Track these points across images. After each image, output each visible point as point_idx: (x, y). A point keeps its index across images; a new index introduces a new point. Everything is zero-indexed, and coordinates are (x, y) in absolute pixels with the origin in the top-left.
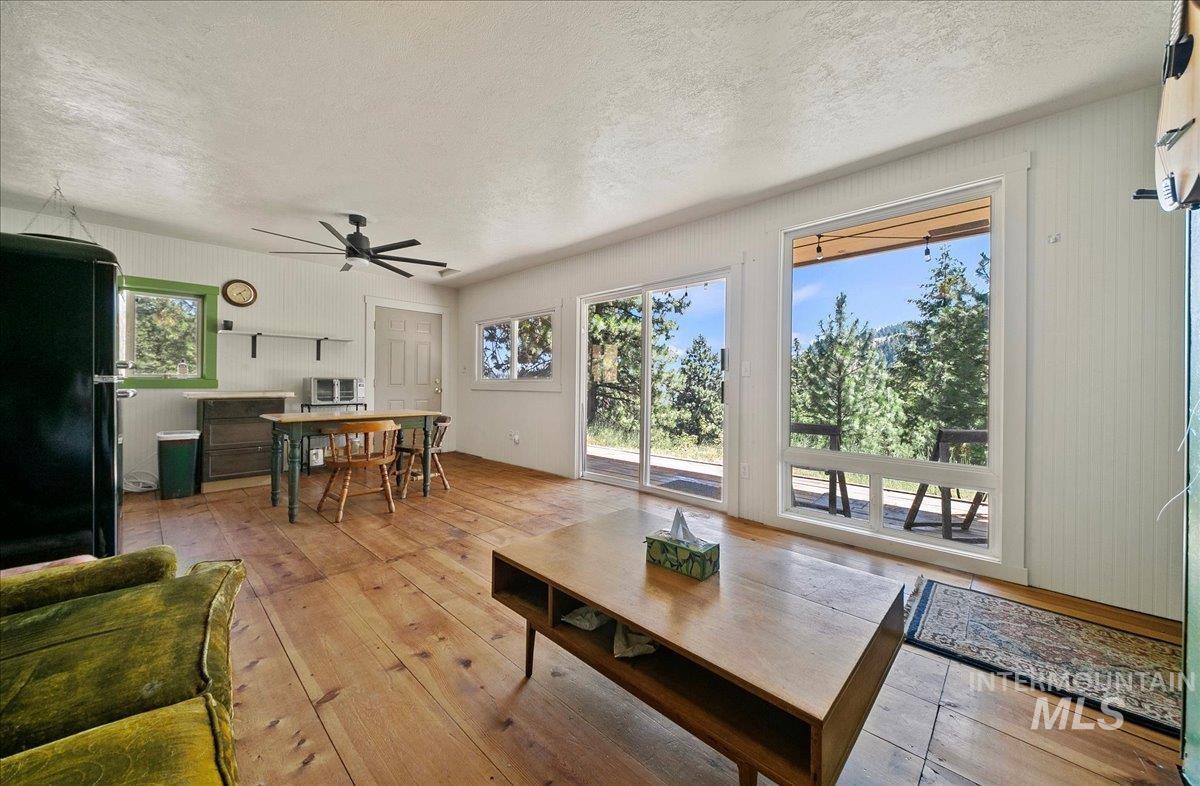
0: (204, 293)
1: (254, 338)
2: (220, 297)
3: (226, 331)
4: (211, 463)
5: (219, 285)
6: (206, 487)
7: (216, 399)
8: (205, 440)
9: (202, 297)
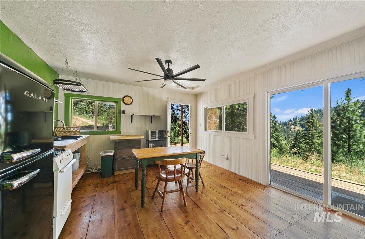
0: (117, 101)
1: (132, 116)
2: (122, 102)
3: (123, 114)
4: (117, 163)
5: (122, 98)
6: (116, 173)
7: (119, 140)
8: (115, 155)
9: (117, 102)
